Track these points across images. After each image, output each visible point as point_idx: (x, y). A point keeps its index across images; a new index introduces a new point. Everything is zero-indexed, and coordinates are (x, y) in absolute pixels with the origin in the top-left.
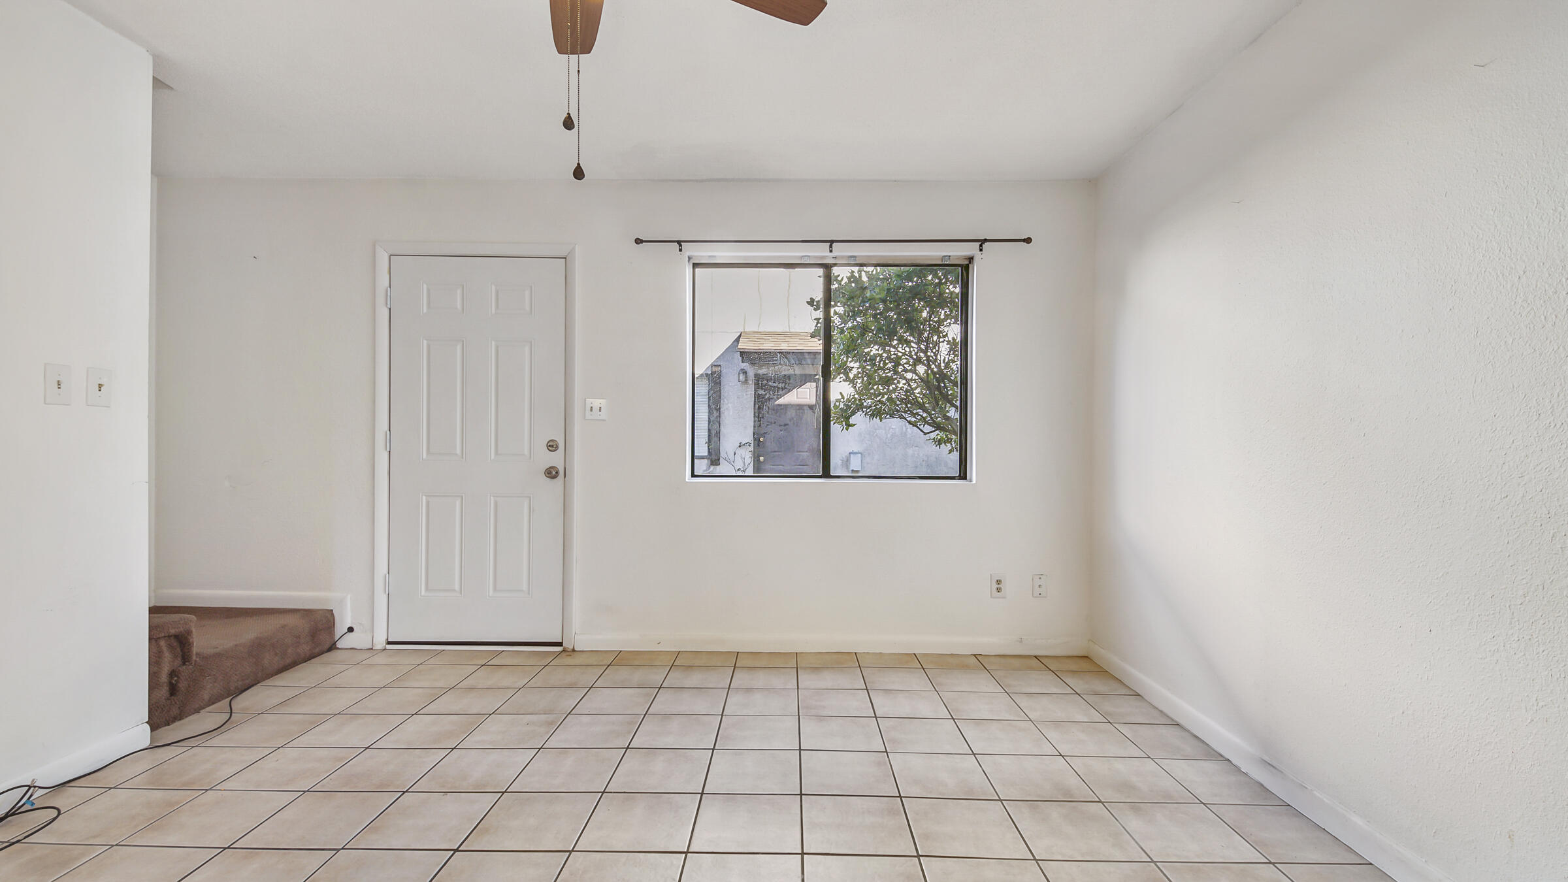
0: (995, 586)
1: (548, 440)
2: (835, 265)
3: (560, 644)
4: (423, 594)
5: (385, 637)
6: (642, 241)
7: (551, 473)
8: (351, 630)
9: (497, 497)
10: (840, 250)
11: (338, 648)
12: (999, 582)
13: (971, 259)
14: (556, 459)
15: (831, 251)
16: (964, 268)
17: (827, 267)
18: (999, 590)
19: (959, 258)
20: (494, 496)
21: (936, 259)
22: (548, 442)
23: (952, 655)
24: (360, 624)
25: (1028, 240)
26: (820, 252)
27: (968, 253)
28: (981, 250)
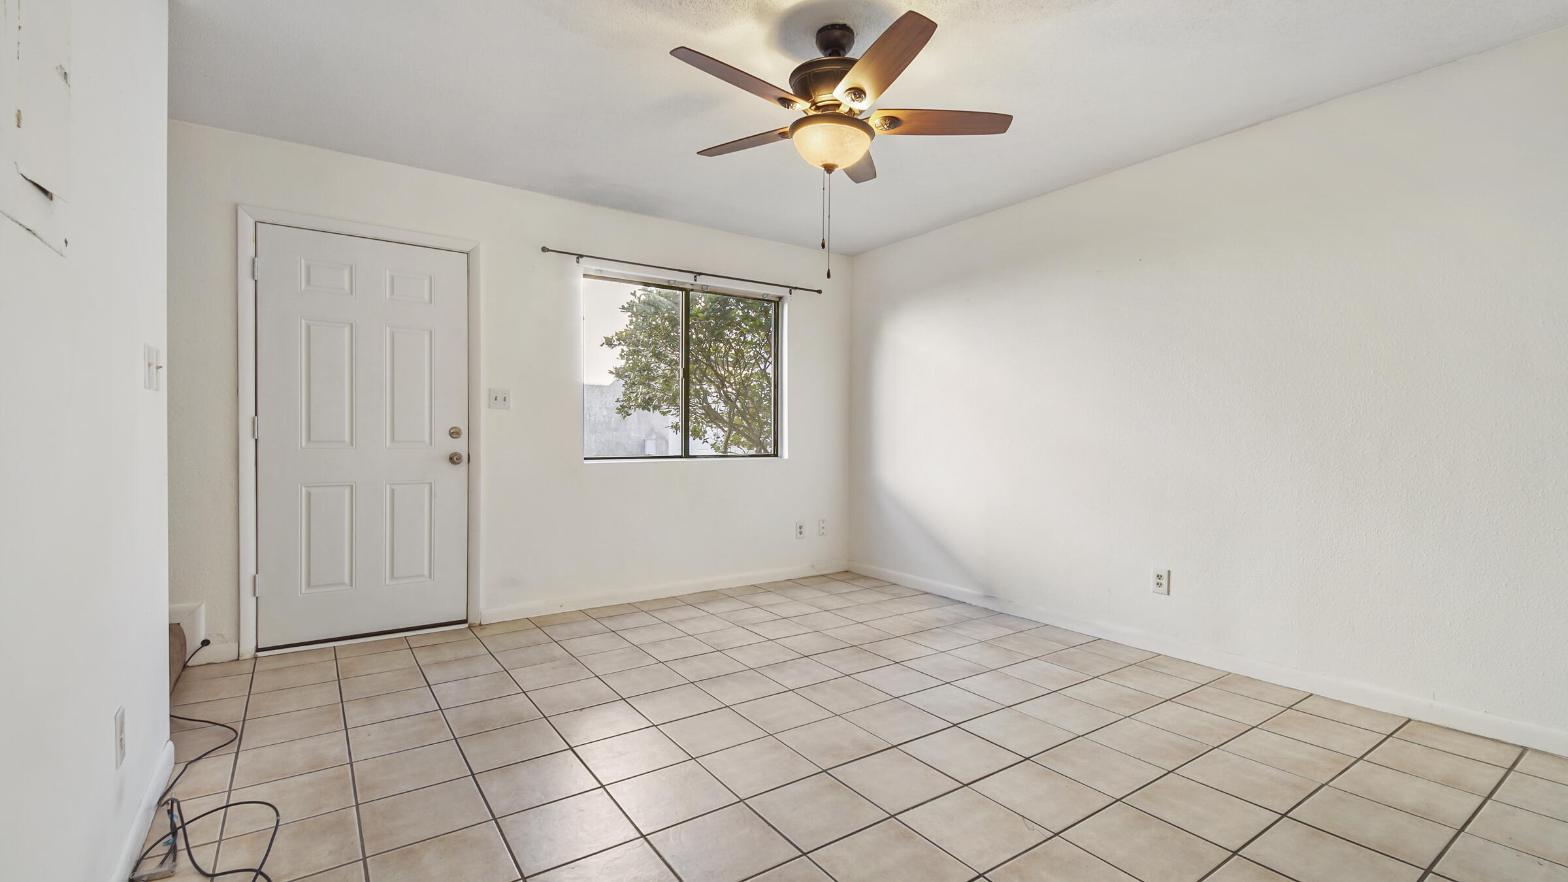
0: (799, 530)
1: (451, 427)
2: (692, 290)
3: (465, 622)
4: (303, 591)
5: (255, 645)
6: (548, 250)
7: (454, 459)
8: (206, 643)
9: (393, 484)
10: (702, 281)
11: (188, 666)
12: (801, 527)
13: (780, 298)
14: (460, 446)
15: (695, 280)
16: (778, 302)
17: (687, 292)
18: (801, 533)
19: (773, 296)
20: (389, 484)
21: (759, 295)
22: (451, 429)
23: (774, 582)
24: (219, 635)
25: (819, 292)
26: (687, 280)
27: (781, 294)
28: (791, 294)
